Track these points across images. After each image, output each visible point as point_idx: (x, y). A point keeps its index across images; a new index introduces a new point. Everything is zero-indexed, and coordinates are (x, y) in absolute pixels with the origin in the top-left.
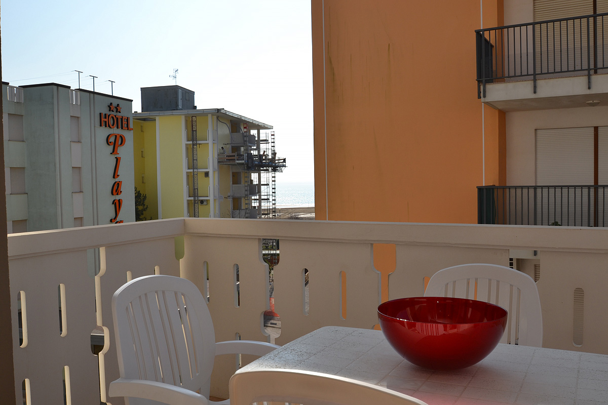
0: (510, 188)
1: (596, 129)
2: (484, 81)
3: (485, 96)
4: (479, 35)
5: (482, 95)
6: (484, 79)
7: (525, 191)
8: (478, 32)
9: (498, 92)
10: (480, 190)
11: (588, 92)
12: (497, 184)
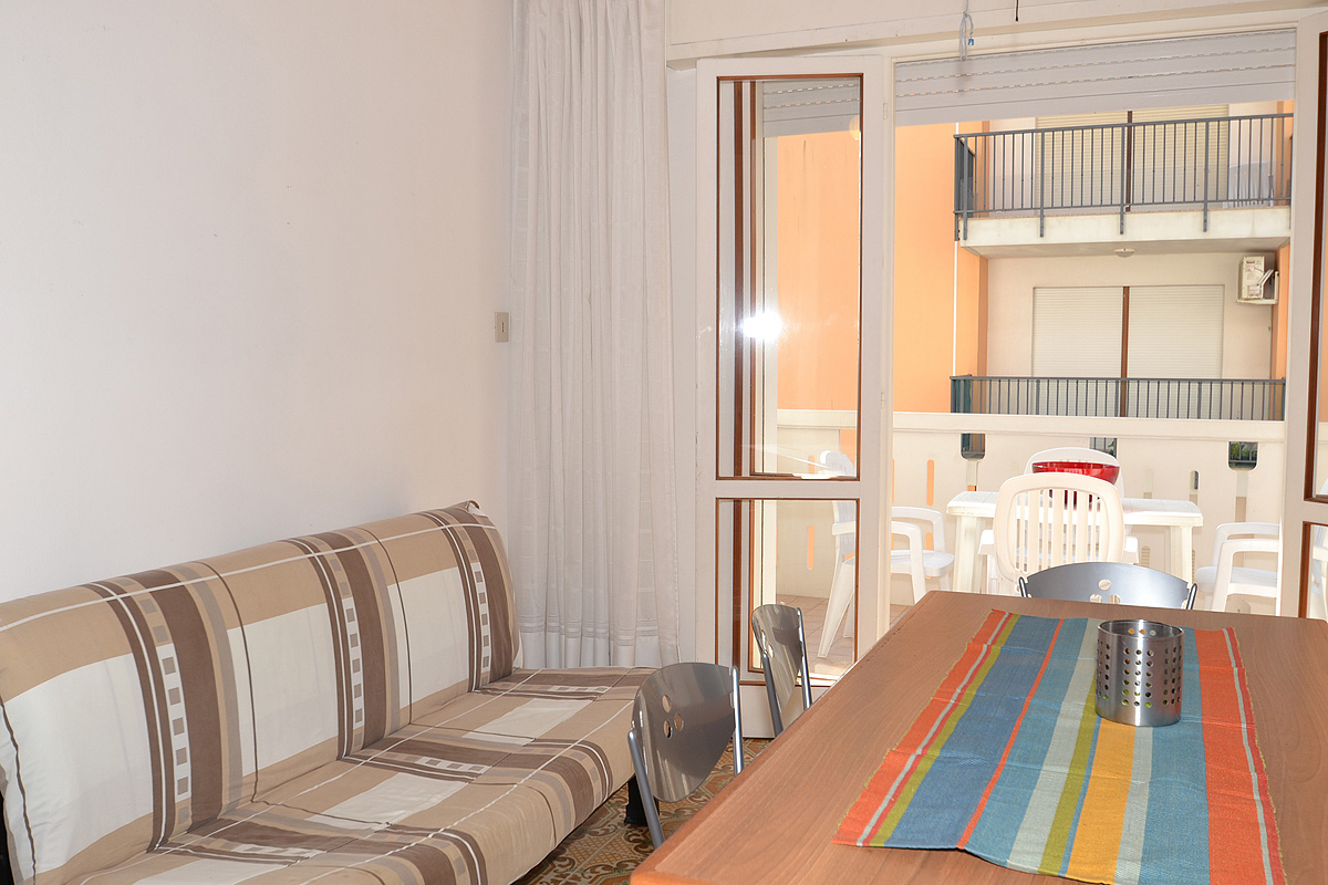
0: (991, 379)
1: (1126, 289)
2: (965, 214)
3: (965, 238)
4: (960, 142)
5: (961, 235)
6: (965, 212)
7: (1023, 384)
8: (958, 139)
9: (985, 233)
10: (955, 381)
11: (1120, 238)
12: (975, 374)
